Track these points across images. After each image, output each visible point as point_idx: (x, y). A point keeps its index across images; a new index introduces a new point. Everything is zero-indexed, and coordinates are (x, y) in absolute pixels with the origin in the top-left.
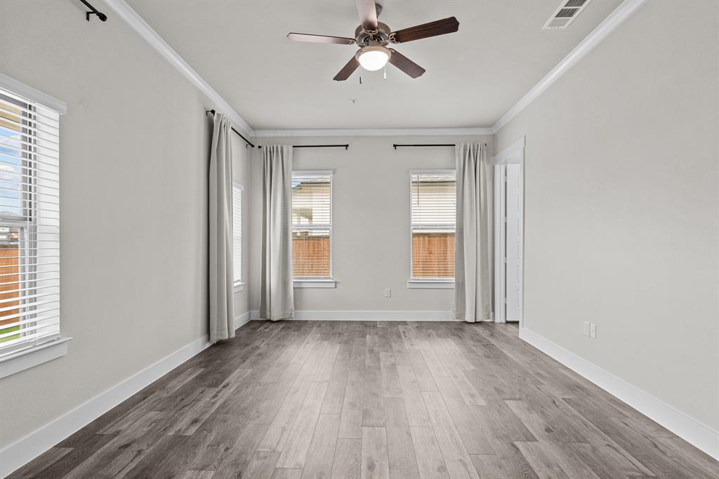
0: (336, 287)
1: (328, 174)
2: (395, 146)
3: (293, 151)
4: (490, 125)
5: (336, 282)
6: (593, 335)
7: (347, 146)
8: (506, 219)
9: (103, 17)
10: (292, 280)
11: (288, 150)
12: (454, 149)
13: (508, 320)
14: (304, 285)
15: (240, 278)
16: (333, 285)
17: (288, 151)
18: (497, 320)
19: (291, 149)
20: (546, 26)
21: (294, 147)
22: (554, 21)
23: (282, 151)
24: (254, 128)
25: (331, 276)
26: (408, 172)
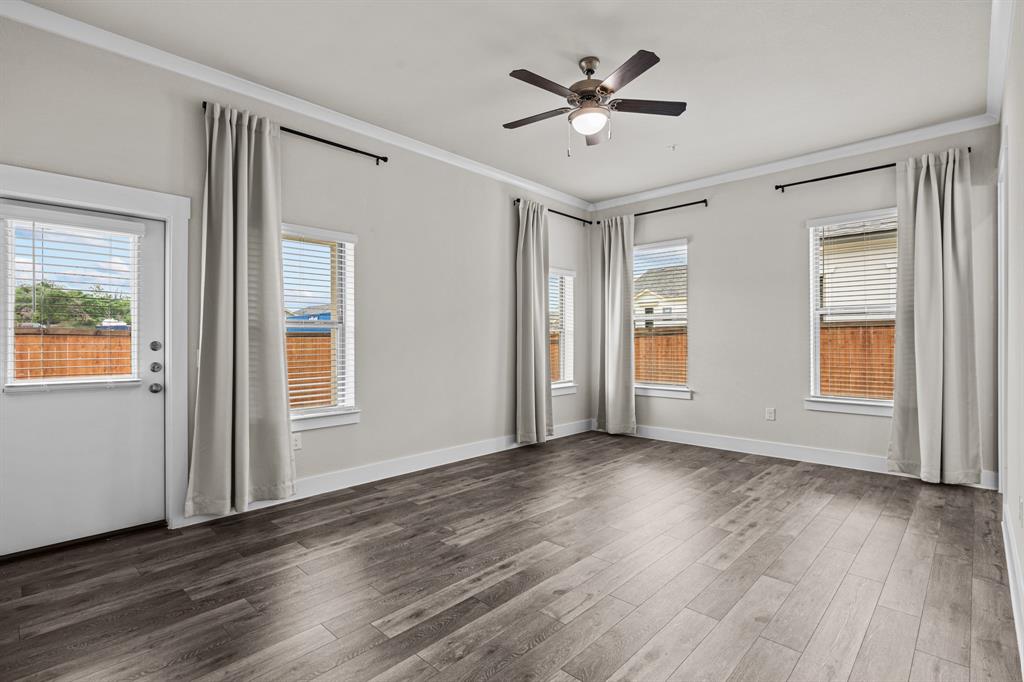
0: (692, 399)
1: (682, 244)
2: (779, 187)
3: (636, 220)
5: (692, 393)
7: (705, 201)
9: (385, 159)
10: (635, 384)
11: (629, 221)
12: (895, 172)
14: (651, 393)
15: (572, 379)
16: (688, 396)
17: (629, 223)
19: (632, 218)
21: (636, 215)
23: (622, 224)
24: (592, 201)
26: (805, 226)
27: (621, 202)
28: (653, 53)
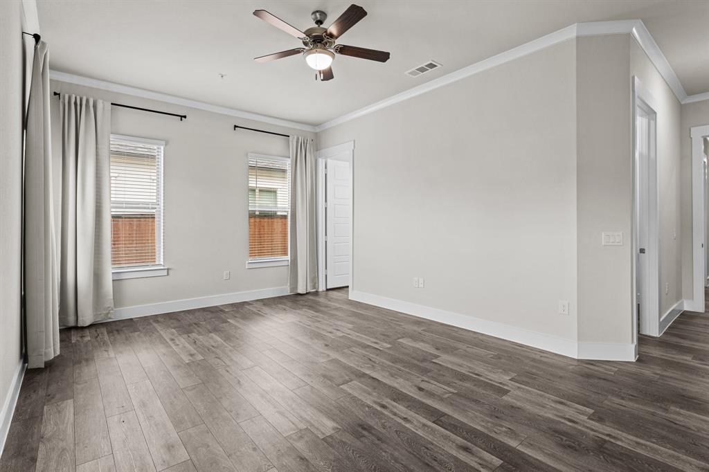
0: (168, 274)
2: (235, 126)
3: (111, 110)
4: (314, 125)
5: (168, 269)
6: (421, 286)
7: (183, 117)
8: (326, 205)
10: (109, 271)
11: (104, 107)
12: (289, 140)
13: (328, 288)
14: (125, 276)
16: (165, 273)
18: (320, 290)
19: (109, 106)
20: (406, 73)
21: (112, 104)
22: (413, 71)
23: (95, 107)
25: (162, 263)
26: (247, 155)
27: (102, 86)
28: (389, 58)
